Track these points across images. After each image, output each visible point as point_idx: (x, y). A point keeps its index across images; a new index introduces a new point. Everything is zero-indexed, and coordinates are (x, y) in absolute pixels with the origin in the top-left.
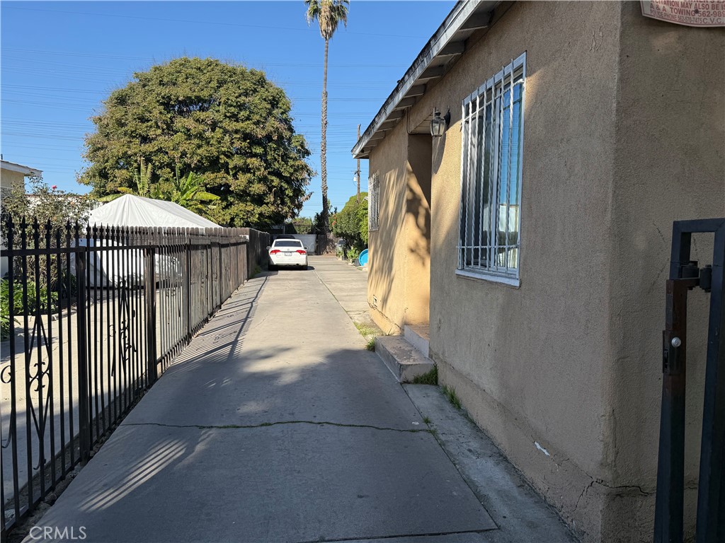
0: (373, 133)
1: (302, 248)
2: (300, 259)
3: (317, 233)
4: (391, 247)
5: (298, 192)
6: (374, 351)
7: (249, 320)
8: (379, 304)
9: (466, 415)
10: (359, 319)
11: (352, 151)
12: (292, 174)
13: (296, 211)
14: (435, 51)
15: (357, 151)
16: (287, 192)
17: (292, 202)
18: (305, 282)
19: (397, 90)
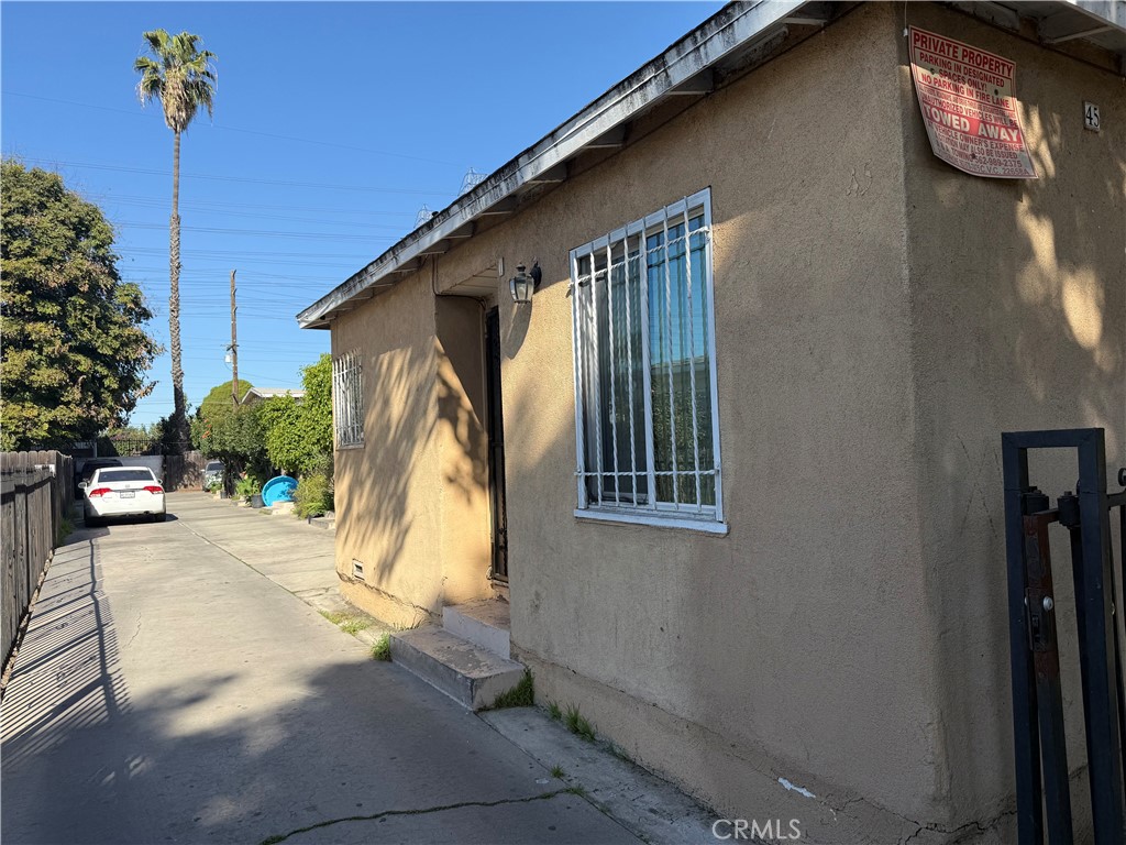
0: (359, 289)
1: (155, 483)
2: (153, 503)
3: (164, 453)
4: (400, 475)
5: (128, 382)
6: (390, 661)
7: (107, 630)
8: (369, 574)
9: (610, 750)
10: (322, 604)
11: (298, 316)
12: (116, 351)
13: (123, 415)
14: (528, 173)
15: (314, 316)
16: (107, 382)
17: (118, 399)
18: (176, 544)
19: (429, 226)
